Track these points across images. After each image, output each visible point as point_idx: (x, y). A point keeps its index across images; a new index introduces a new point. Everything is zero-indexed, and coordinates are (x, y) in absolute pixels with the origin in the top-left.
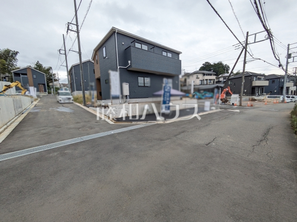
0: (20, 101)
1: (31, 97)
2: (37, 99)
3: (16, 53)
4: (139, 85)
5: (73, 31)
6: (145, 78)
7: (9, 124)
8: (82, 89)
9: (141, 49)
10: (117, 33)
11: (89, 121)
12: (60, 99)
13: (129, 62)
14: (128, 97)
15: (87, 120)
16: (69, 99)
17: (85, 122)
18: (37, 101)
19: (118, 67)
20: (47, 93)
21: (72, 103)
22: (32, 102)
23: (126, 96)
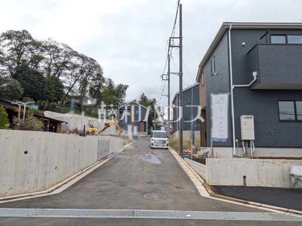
0: (108, 142)
1: (127, 137)
2: (131, 141)
3: (126, 87)
4: (282, 117)
5: (175, 46)
6: (297, 103)
7: (85, 170)
8: (192, 128)
9: (287, 44)
10: (232, 29)
11: (168, 183)
12: (152, 142)
13: (255, 74)
14: (252, 144)
15: (168, 181)
16: (164, 142)
17: (162, 183)
18: (131, 143)
19: (232, 87)
20: (146, 133)
21: (167, 149)
22: (124, 144)
23: (249, 141)
